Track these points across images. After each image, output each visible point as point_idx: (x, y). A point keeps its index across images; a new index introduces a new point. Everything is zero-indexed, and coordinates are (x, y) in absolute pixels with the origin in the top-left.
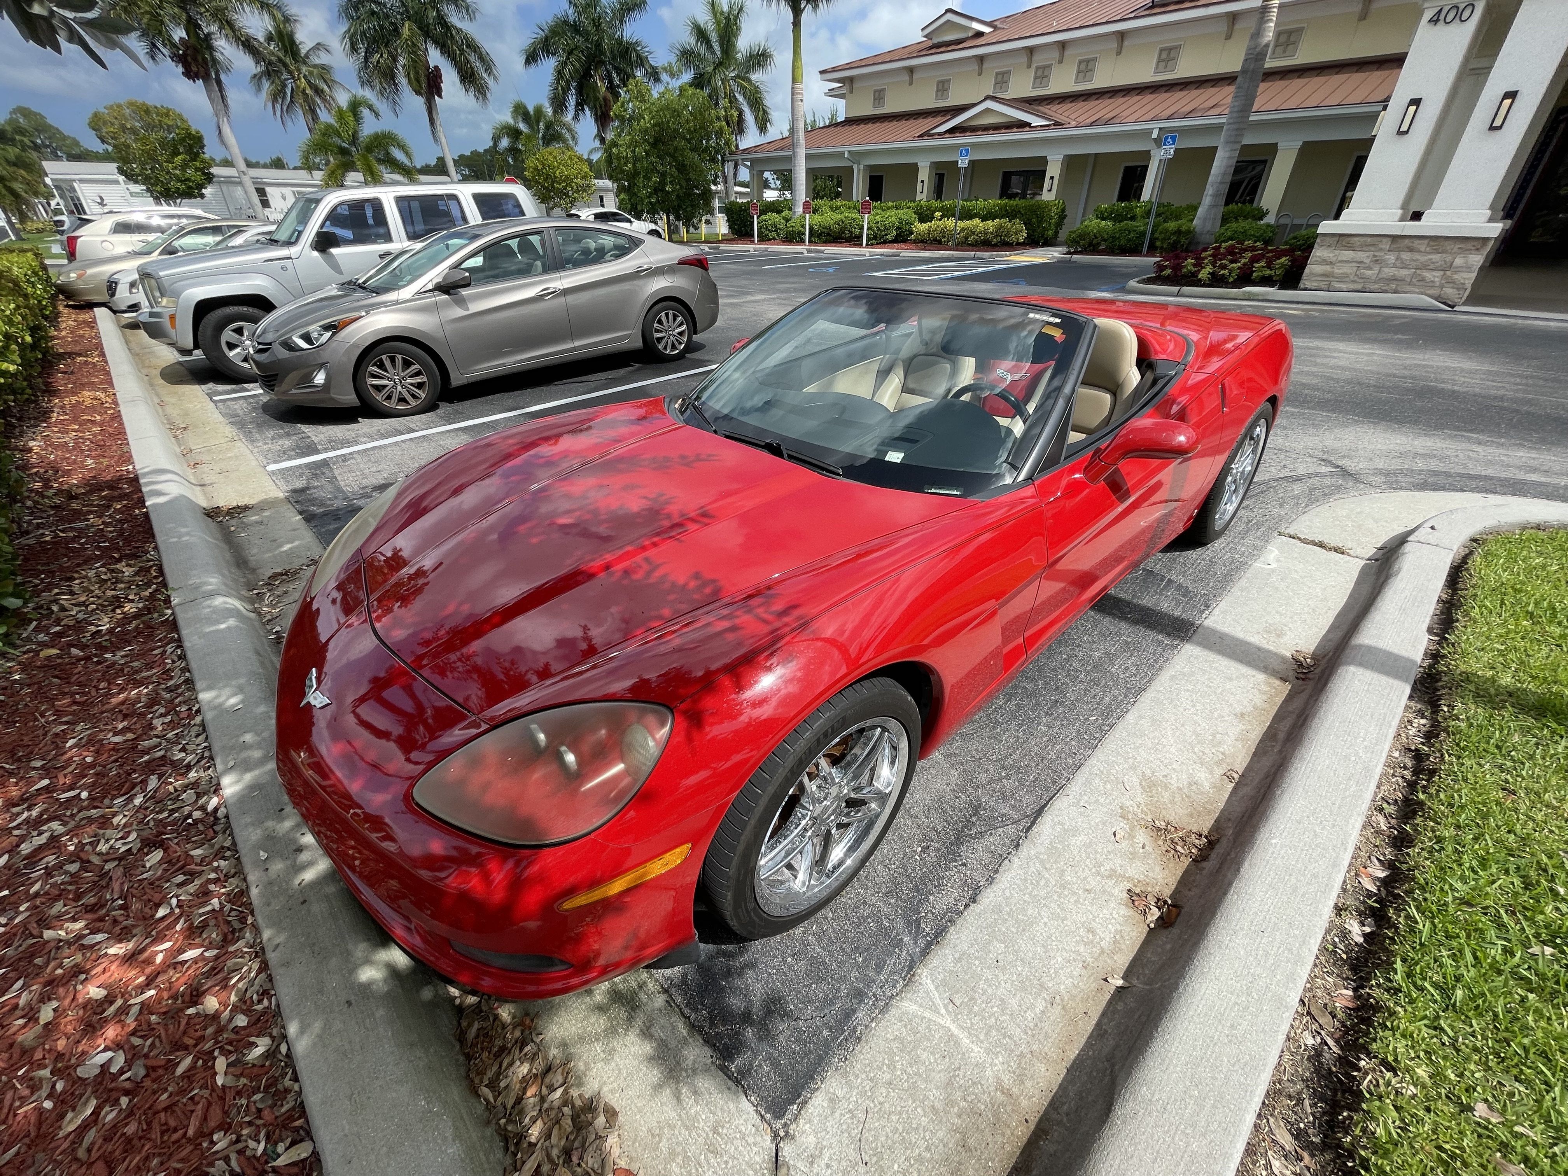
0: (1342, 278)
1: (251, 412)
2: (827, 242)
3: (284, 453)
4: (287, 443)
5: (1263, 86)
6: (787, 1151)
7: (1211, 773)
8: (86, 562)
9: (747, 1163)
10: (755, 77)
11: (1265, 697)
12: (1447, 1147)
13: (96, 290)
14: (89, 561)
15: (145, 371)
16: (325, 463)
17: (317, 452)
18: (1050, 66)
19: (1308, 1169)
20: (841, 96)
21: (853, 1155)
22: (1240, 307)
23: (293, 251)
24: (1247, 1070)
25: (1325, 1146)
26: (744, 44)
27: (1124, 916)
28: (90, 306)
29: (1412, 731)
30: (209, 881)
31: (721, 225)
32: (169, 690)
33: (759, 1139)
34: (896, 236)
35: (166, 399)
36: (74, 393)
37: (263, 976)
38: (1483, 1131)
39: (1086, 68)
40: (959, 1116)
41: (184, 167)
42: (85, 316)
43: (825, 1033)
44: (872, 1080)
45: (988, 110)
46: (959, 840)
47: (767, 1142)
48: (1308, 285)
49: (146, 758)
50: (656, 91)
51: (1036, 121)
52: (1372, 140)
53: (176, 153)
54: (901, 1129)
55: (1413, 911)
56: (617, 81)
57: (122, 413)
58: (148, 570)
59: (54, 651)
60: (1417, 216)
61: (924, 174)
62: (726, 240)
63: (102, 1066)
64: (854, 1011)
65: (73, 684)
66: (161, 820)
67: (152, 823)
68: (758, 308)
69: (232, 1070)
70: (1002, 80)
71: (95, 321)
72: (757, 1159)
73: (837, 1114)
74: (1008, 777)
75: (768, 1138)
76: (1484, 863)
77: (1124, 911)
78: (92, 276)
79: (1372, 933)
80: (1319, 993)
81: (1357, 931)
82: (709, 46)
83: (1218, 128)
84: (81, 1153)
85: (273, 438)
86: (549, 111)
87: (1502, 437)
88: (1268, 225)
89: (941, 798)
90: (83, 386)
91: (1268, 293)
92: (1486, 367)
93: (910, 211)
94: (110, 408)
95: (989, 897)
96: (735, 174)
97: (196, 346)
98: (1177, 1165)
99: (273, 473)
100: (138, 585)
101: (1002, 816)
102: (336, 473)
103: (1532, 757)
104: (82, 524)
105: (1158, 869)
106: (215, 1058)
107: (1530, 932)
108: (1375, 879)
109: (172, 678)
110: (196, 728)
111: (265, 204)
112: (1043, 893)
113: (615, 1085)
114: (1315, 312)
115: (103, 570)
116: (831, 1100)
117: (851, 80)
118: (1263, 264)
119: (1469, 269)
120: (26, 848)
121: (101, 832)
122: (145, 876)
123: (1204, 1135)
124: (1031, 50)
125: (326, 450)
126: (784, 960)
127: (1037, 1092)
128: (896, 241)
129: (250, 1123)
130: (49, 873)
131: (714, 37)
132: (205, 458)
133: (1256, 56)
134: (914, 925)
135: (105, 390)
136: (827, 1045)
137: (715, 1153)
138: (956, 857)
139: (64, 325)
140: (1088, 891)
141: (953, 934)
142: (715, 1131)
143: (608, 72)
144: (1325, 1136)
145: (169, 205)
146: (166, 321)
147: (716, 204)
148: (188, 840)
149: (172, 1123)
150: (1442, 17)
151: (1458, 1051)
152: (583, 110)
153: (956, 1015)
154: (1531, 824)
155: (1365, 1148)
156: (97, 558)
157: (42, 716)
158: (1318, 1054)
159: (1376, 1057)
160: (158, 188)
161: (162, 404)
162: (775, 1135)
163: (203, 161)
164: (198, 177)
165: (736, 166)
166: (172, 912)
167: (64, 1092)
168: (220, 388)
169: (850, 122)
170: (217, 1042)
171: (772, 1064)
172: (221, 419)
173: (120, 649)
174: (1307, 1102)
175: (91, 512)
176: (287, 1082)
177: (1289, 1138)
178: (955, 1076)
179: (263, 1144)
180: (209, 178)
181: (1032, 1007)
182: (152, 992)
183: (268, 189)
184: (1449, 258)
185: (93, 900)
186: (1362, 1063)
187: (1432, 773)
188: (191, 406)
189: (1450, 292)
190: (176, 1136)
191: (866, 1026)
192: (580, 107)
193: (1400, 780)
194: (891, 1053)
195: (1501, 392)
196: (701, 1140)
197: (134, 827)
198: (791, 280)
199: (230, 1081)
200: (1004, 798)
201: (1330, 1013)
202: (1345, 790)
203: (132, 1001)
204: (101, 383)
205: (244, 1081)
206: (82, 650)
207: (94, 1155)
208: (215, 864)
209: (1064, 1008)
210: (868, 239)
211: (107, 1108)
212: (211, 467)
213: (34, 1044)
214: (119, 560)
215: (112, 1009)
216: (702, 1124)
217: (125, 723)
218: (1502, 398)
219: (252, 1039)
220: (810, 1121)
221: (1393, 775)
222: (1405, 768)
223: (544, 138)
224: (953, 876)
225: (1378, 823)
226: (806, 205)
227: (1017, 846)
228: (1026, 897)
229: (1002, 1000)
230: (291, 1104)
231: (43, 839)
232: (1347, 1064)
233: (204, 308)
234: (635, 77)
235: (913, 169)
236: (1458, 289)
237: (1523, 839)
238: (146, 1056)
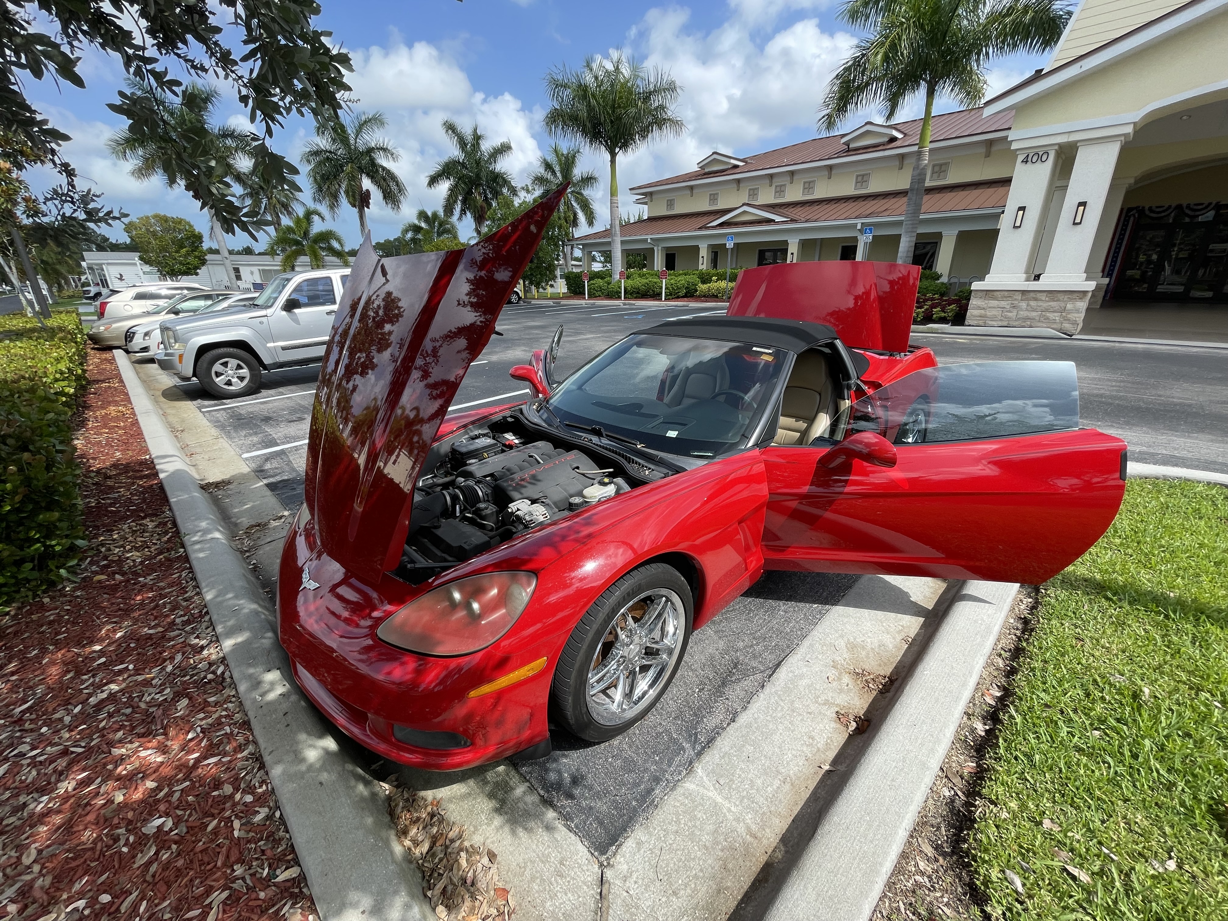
0: (993, 318)
1: (229, 419)
2: (636, 298)
3: (254, 445)
4: (255, 439)
5: (926, 198)
6: (609, 874)
7: (894, 638)
8: (120, 520)
9: (582, 882)
10: (586, 192)
11: (932, 590)
12: (1025, 846)
13: (117, 338)
14: (124, 518)
15: (152, 392)
16: (283, 452)
17: (277, 445)
18: (785, 185)
19: (942, 866)
20: (645, 203)
21: (652, 875)
22: (926, 337)
23: (269, 312)
24: (901, 804)
25: (953, 853)
26: (578, 172)
27: (833, 728)
28: (110, 348)
29: (1023, 607)
30: (221, 716)
31: (561, 286)
32: (186, 600)
33: (590, 867)
34: (686, 293)
35: (169, 411)
36: (103, 408)
37: (262, 772)
38: (1048, 835)
39: (809, 186)
40: (722, 850)
41: (188, 254)
42: (107, 355)
43: (634, 803)
44: (665, 831)
45: (745, 212)
46: (724, 684)
47: (596, 868)
48: (971, 323)
49: (172, 643)
50: (517, 202)
51: (778, 219)
52: (997, 232)
53: (182, 247)
54: (683, 859)
55: (1013, 712)
56: (490, 196)
57: (140, 420)
58: (165, 524)
59: (103, 577)
60: (1037, 277)
61: (704, 252)
62: (565, 297)
63: (158, 827)
64: (653, 790)
65: (118, 598)
66: (185, 681)
67: (179, 683)
68: (588, 344)
69: (244, 827)
70: (753, 193)
71: (114, 359)
72: (589, 879)
73: (642, 851)
74: (758, 644)
75: (596, 866)
76: (1060, 682)
77: (833, 725)
78: (115, 328)
79: (990, 729)
80: (954, 765)
81: (980, 728)
82: (554, 172)
83: (899, 224)
84: (149, 878)
85: (245, 436)
86: (441, 213)
87: (1099, 421)
88: (943, 283)
89: (712, 657)
90: (109, 403)
91: (945, 328)
92: (1092, 375)
93: (695, 277)
94: (130, 418)
95: (743, 719)
96: (572, 253)
97: (194, 375)
98: (854, 859)
99: (247, 459)
100: (158, 534)
101: (753, 668)
102: (291, 458)
103: (1095, 618)
104: (116, 495)
105: (856, 699)
106: (232, 821)
107: (1087, 723)
108: (994, 697)
109: (187, 592)
110: (206, 624)
111: (239, 278)
112: (779, 715)
113: (495, 839)
114: (977, 340)
115: (134, 524)
116: (638, 843)
117: (651, 194)
118: (938, 309)
119: (1078, 311)
120: (93, 700)
121: (145, 689)
122: (177, 715)
123: (871, 842)
124: (771, 176)
125: (283, 443)
126: (606, 760)
127: (773, 835)
128: (685, 296)
129: (257, 859)
130: (110, 715)
131: (557, 169)
132: (198, 450)
133: (918, 178)
134: (693, 738)
135: (125, 405)
136: (635, 810)
137: (561, 876)
138: (722, 694)
139: (91, 362)
140: (810, 713)
141: (719, 742)
142: (561, 863)
143: (484, 190)
144: (954, 847)
145: (173, 280)
146: (176, 359)
147: (558, 273)
148: (205, 692)
149: (206, 859)
150: (1029, 159)
151: (1036, 791)
152: (465, 213)
153: (721, 790)
154: (1092, 658)
155: (975, 849)
156: (128, 517)
157: (98, 618)
158: (953, 801)
159: (985, 798)
160: (167, 269)
161: (164, 415)
162: (601, 865)
163: (201, 252)
164: (196, 262)
165: (572, 248)
166: (198, 735)
167: (134, 842)
168: (206, 403)
169: (650, 219)
170: (233, 811)
171: (599, 822)
172: (208, 424)
173: (149, 575)
174: (943, 829)
175: (121, 487)
176: (281, 833)
177: (931, 849)
178: (719, 827)
179: (266, 870)
180: (203, 262)
181: (771, 785)
182: (188, 783)
183: (241, 269)
184: (1063, 304)
185: (143, 731)
186: (977, 802)
187: (1032, 630)
188: (186, 415)
189: (1067, 326)
190: (209, 867)
191: (661, 799)
192: (463, 212)
193: (1014, 637)
194: (677, 814)
195: (1102, 392)
196: (552, 869)
197: (167, 685)
198: (611, 324)
199: (243, 834)
200: (755, 657)
201: (960, 776)
202: (973, 641)
203: (175, 789)
204: (122, 401)
205: (252, 834)
206: (122, 576)
207: (157, 880)
208: (225, 706)
209: (792, 784)
210: (666, 295)
211: (163, 852)
212: (202, 456)
213: (111, 815)
214: (144, 518)
215: (162, 794)
216: (553, 859)
217: (157, 622)
218: (1101, 396)
219: (257, 809)
220: (624, 856)
221: (1010, 634)
222: (1017, 629)
223: (438, 232)
224: (720, 707)
225: (998, 663)
226: (621, 274)
227: (763, 686)
228: (768, 718)
229: (751, 781)
230: (284, 846)
231: (104, 695)
232: (968, 805)
233: (203, 350)
234: (502, 194)
235: (696, 249)
236: (1073, 324)
237: (1086, 668)
238: (187, 821)
